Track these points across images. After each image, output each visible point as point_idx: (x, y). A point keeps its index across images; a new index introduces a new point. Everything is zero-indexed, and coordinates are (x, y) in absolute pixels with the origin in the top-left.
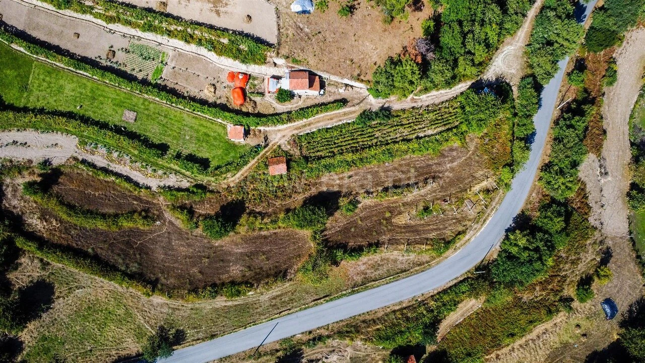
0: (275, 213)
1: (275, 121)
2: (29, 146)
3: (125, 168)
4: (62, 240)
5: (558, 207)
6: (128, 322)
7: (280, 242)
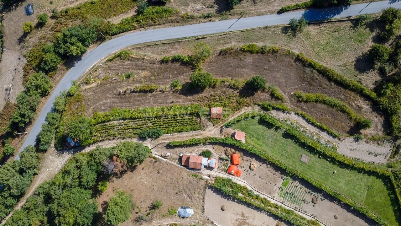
0: (222, 87)
1: (214, 139)
2: (367, 152)
3: (309, 129)
4: (349, 94)
5: (45, 68)
6: (313, 43)
7: (220, 71)
